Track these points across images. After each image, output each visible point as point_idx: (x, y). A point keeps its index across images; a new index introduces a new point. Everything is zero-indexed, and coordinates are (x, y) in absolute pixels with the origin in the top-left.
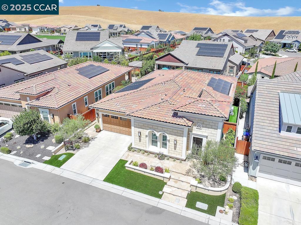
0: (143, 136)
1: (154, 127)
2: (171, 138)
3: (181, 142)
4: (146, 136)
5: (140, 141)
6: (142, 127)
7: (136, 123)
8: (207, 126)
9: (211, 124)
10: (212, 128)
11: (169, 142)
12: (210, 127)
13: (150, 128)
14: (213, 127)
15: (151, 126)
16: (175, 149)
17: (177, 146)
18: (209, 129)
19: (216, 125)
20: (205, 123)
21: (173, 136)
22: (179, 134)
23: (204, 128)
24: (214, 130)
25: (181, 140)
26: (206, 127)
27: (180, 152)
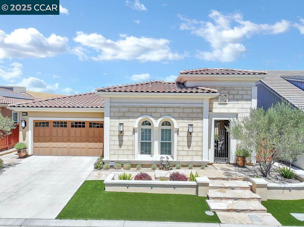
0: (127, 133)
1: (149, 110)
2: (182, 125)
3: (199, 129)
4: (134, 131)
5: (120, 145)
6: (126, 114)
7: (113, 110)
8: (236, 97)
9: (241, 92)
10: (242, 99)
11: (178, 135)
12: (240, 97)
13: (141, 114)
14: (244, 97)
15: (143, 110)
16: (189, 146)
17: (193, 139)
18: (239, 102)
19: (249, 93)
20: (232, 92)
21: (184, 121)
22: (195, 115)
23: (230, 102)
24: (246, 102)
25: (199, 125)
26: (234, 99)
27: (199, 149)
